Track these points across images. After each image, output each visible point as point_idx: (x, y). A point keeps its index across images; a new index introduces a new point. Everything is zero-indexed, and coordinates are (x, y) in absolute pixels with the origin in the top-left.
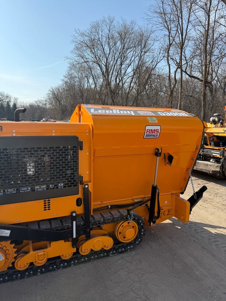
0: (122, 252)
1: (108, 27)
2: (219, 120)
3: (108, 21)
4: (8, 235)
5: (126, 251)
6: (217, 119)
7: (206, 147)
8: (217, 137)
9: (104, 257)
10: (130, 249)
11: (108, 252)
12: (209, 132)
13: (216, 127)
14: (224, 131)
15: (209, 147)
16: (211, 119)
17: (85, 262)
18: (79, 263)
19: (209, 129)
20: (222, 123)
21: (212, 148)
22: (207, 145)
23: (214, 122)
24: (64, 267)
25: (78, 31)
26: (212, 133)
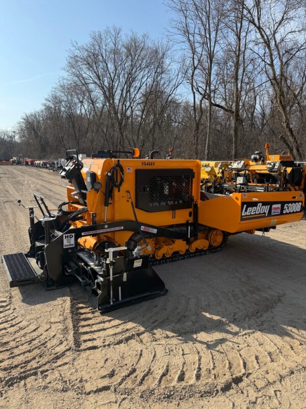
0: (214, 252)
1: (114, 40)
2: (260, 158)
3: (112, 32)
4: (156, 233)
5: (216, 251)
6: (258, 157)
7: (249, 184)
8: (260, 174)
9: (203, 254)
10: (219, 250)
11: (205, 251)
12: (252, 169)
13: (257, 165)
14: (266, 168)
15: (252, 184)
16: (253, 157)
17: (193, 256)
18: (190, 257)
19: (251, 167)
20: (263, 161)
21: (255, 184)
22: (250, 182)
23: (255, 160)
24: (182, 259)
25: (75, 44)
26: (255, 171)
